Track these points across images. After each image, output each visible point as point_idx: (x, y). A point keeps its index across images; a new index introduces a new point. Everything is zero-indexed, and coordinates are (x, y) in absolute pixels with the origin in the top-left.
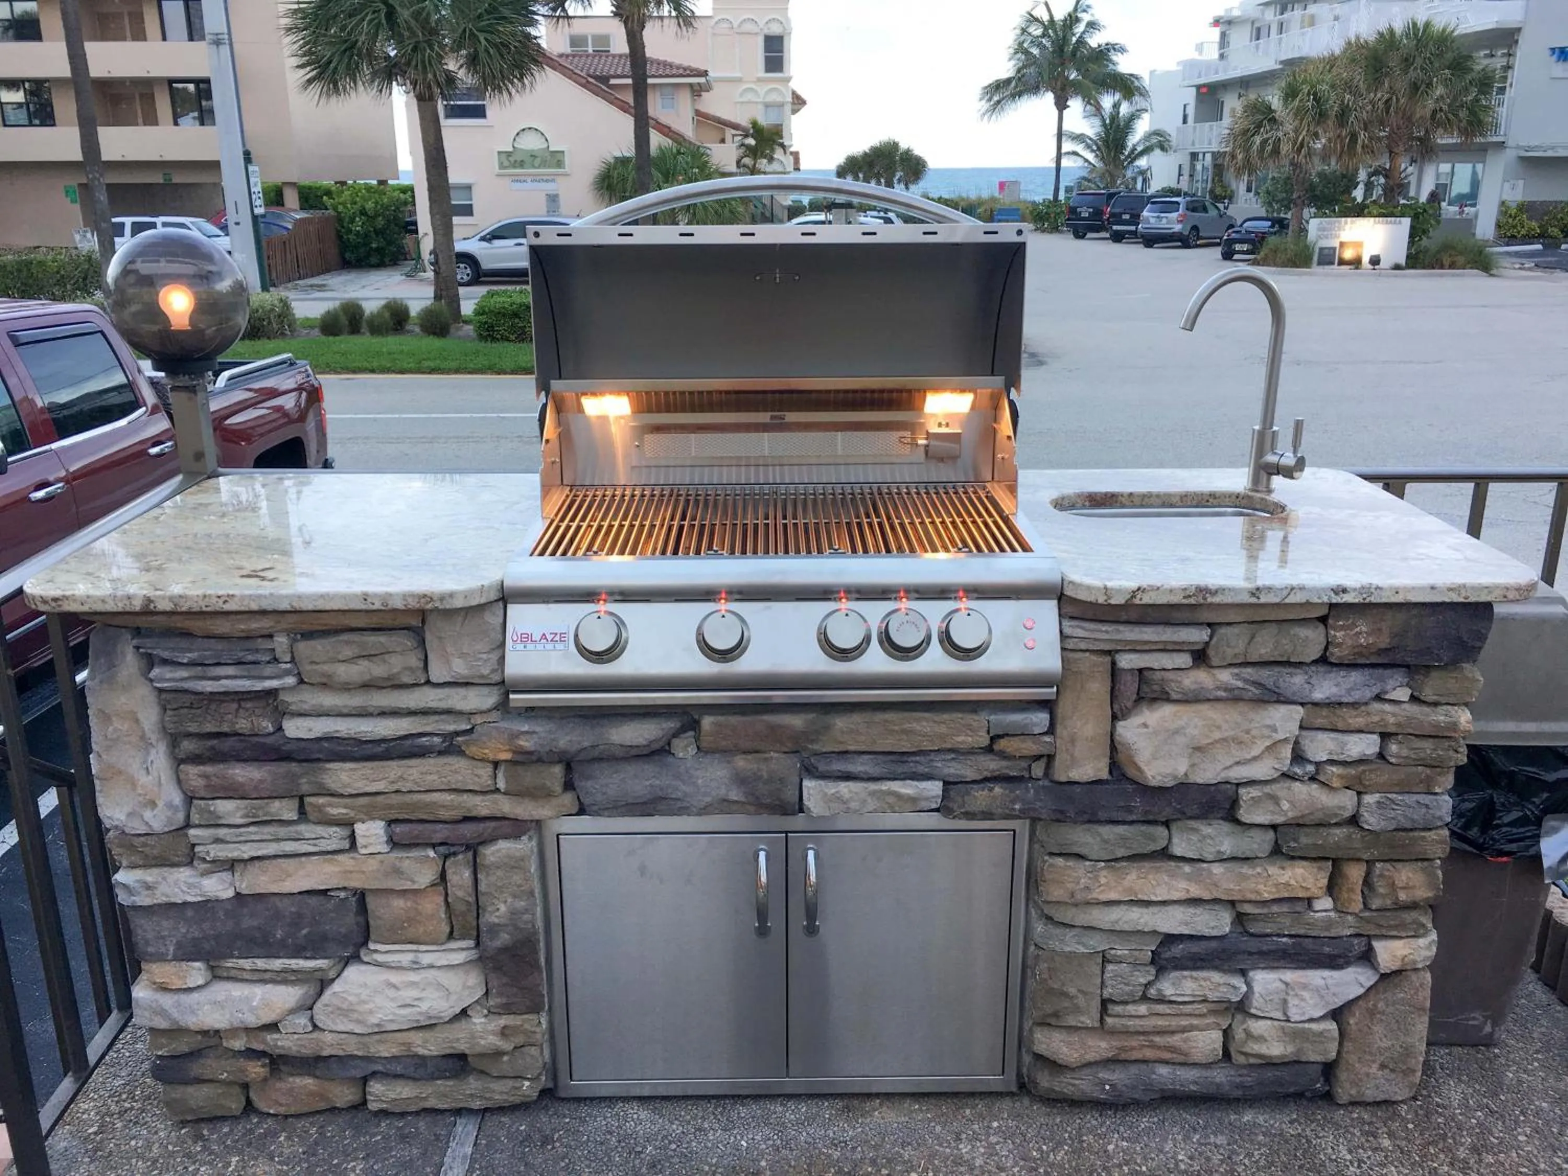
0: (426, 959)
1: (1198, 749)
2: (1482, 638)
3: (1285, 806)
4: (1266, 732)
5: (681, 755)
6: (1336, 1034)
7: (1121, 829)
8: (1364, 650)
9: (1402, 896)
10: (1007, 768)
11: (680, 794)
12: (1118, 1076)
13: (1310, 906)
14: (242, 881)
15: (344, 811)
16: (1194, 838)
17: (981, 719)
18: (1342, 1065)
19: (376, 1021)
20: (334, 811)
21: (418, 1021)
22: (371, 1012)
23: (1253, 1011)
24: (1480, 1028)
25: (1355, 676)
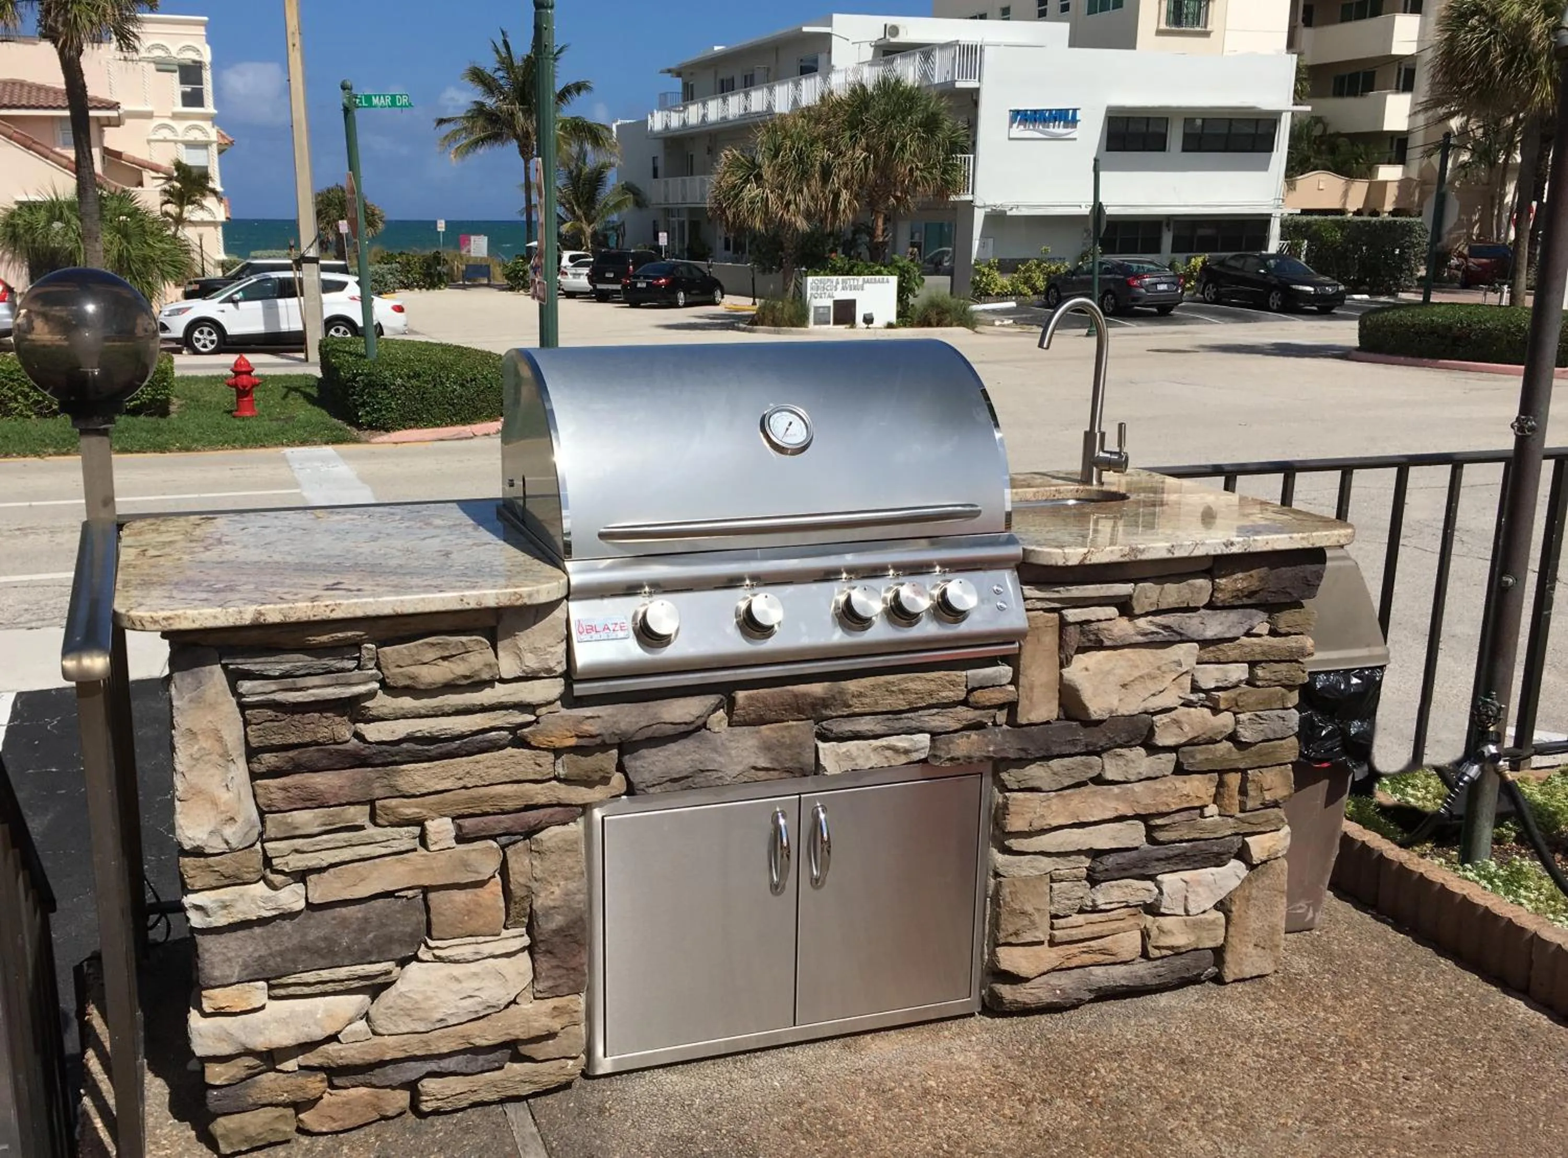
0: (487, 949)
1: (1124, 686)
2: (1320, 577)
3: (1186, 728)
4: (1173, 666)
5: (717, 729)
6: (1223, 921)
7: (1066, 761)
8: (1240, 594)
9: (1268, 796)
10: (981, 716)
11: (716, 766)
12: (1064, 981)
13: (1202, 816)
14: (315, 891)
15: (417, 810)
16: (1121, 762)
17: (960, 675)
18: (1229, 949)
19: (440, 1016)
20: (408, 811)
21: (476, 1012)
22: (436, 1007)
23: (1163, 910)
24: (1304, 915)
25: (1234, 616)
